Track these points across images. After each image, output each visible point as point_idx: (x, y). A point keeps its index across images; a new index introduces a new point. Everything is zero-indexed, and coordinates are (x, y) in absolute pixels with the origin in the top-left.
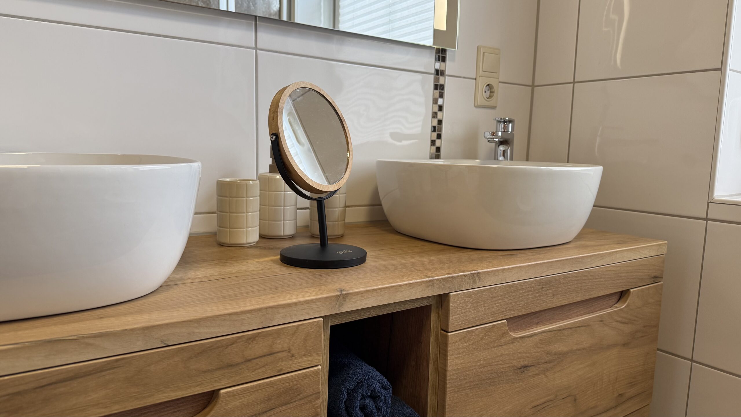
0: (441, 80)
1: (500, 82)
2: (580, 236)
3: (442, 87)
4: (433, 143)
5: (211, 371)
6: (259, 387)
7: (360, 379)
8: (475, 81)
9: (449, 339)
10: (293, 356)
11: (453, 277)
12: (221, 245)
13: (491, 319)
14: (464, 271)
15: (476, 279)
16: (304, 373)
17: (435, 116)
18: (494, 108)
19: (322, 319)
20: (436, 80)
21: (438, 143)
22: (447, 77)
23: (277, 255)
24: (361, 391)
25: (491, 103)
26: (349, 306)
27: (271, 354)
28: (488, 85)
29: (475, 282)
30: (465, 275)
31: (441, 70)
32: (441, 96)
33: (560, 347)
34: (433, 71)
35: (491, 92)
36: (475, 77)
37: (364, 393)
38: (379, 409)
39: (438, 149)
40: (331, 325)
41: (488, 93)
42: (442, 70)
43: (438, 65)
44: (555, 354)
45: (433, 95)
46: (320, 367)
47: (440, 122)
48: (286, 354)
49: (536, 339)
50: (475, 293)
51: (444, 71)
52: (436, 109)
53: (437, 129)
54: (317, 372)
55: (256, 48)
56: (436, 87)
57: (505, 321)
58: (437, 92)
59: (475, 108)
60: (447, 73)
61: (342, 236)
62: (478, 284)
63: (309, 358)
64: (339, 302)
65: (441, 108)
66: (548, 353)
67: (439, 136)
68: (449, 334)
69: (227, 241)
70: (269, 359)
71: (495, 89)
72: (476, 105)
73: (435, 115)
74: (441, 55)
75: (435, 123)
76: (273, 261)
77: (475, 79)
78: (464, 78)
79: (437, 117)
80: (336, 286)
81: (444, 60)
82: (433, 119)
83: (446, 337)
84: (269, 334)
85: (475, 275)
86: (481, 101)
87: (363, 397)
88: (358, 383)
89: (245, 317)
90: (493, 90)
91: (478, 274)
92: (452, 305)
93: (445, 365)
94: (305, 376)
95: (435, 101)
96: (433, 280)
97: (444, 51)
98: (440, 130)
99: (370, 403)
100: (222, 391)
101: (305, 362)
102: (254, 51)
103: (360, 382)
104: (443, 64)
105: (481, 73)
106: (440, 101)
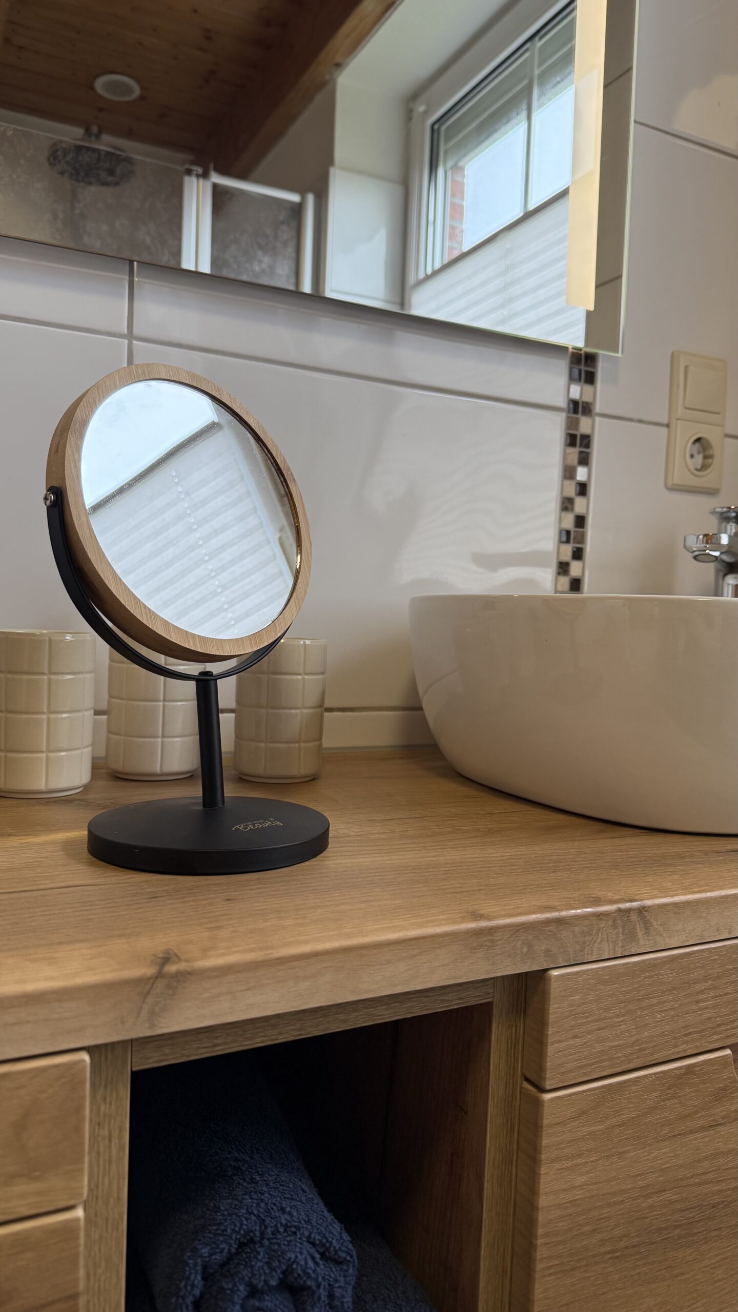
0: (585, 425)
1: (727, 436)
3: (586, 440)
4: (563, 567)
7: (247, 1232)
8: (665, 430)
9: (546, 1111)
11: (559, 921)
13: (684, 1048)
14: (597, 901)
15: (634, 928)
16: (17, 1233)
17: (569, 505)
18: (712, 492)
19: (85, 1057)
20: (572, 424)
21: (575, 569)
22: (598, 419)
23: (81, 828)
25: (707, 480)
26: (188, 1013)
28: (698, 440)
29: (631, 936)
30: (599, 916)
31: (583, 402)
32: (584, 460)
34: (562, 403)
35: (705, 457)
36: (666, 421)
37: (255, 1282)
39: (576, 584)
40: (135, 1069)
41: (699, 459)
42: (587, 403)
43: (576, 391)
45: (564, 458)
46: (79, 1213)
47: (580, 521)
50: (632, 971)
51: (591, 404)
52: (571, 490)
53: (574, 536)
54: (69, 1229)
55: (130, 335)
56: (572, 440)
57: (728, 1052)
58: (574, 453)
59: (666, 493)
60: (598, 408)
61: (313, 778)
62: (644, 943)
63: (35, 1186)
64: (150, 1000)
65: (583, 489)
67: (578, 554)
68: (547, 1096)
71: (716, 450)
72: (670, 484)
73: (567, 504)
74: (583, 368)
75: (569, 522)
76: (69, 845)
77: (668, 426)
78: (640, 421)
79: (572, 510)
81: (590, 379)
82: (564, 514)
83: (537, 1104)
85: (634, 917)
86: (680, 476)
88: (241, 1245)
90: (710, 452)
91: (641, 911)
92: (556, 1009)
93: (533, 1190)
95: (569, 473)
96: (491, 930)
97: (590, 359)
98: (581, 539)
102: (126, 342)
104: (588, 388)
105: (680, 411)
106: (581, 474)
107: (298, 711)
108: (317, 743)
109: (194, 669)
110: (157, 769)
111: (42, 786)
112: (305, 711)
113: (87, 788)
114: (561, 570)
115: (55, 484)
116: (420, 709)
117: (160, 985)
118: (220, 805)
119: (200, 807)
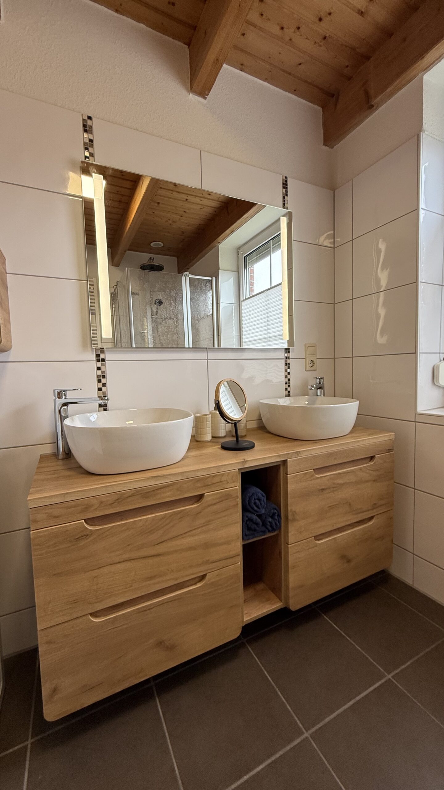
0: (288, 361)
1: (317, 358)
2: (351, 432)
3: (289, 364)
4: (286, 389)
5: (202, 487)
6: (217, 493)
7: (252, 492)
8: (304, 359)
10: (228, 483)
11: (289, 453)
12: (197, 441)
13: (306, 469)
14: (293, 450)
18: (315, 370)
19: (238, 470)
20: (286, 361)
21: (289, 389)
22: (291, 360)
23: (219, 445)
24: (254, 497)
25: (314, 368)
26: (247, 465)
27: (221, 482)
28: (311, 361)
29: (298, 455)
30: (293, 452)
32: (289, 368)
33: (341, 481)
34: (284, 358)
35: (313, 363)
36: (304, 358)
38: (261, 504)
39: (289, 392)
40: (242, 472)
41: (312, 364)
42: (288, 357)
43: (286, 355)
44: (338, 484)
45: (285, 368)
46: (237, 487)
47: (289, 380)
48: (226, 482)
49: (328, 477)
50: (298, 459)
52: (287, 374)
53: (288, 383)
54: (237, 489)
56: (286, 364)
58: (287, 367)
59: (305, 371)
60: (291, 358)
61: (245, 436)
62: (300, 455)
63: (234, 484)
65: (289, 373)
66: (334, 484)
67: (289, 386)
69: (200, 440)
70: (220, 483)
71: (315, 362)
72: (306, 370)
73: (286, 377)
74: (287, 350)
75: (287, 380)
76: (218, 448)
77: (305, 359)
78: (299, 359)
79: (287, 377)
80: (243, 458)
81: (289, 352)
82: (285, 379)
83: (287, 477)
84: (220, 475)
85: (298, 452)
86: (308, 368)
87: (255, 499)
89: (212, 469)
90: (314, 362)
91: (299, 451)
92: (288, 464)
93: (287, 487)
94: (233, 490)
95: (286, 371)
96: (280, 455)
97: (289, 349)
98: (289, 383)
99: (257, 502)
100: (206, 494)
101: (232, 485)
102: (207, 360)
103: (253, 494)
104: (288, 354)
105: (307, 356)
106: (288, 370)
109: (234, 422)
113: (211, 440)
116: (262, 419)
117: (244, 462)
118: (238, 441)
119: (234, 441)
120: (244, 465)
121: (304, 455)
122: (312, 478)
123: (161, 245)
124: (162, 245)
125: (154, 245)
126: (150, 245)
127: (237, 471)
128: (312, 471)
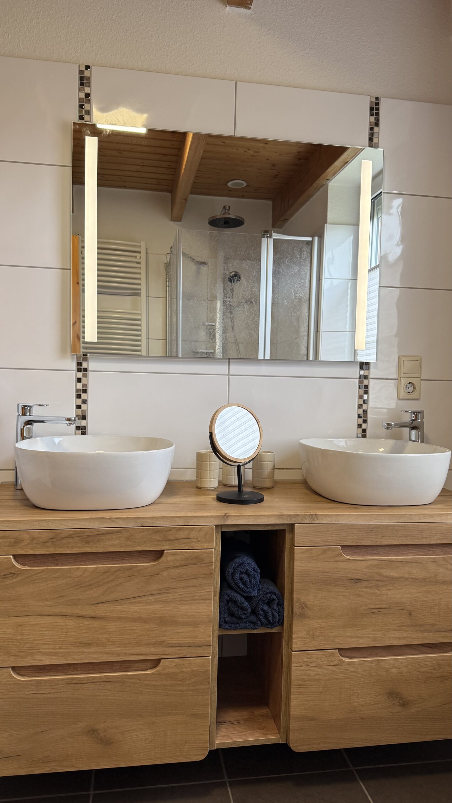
0: (366, 382)
1: (422, 380)
3: (366, 387)
4: (359, 426)
5: (161, 541)
6: (182, 553)
7: (240, 563)
8: (397, 380)
10: (199, 541)
11: (298, 515)
12: (198, 488)
13: (328, 544)
14: (306, 512)
15: (314, 518)
16: (205, 551)
17: (361, 407)
18: (417, 399)
19: (215, 526)
20: (361, 382)
21: (364, 426)
22: (370, 380)
23: (215, 495)
25: (414, 395)
26: (229, 522)
27: (188, 538)
28: (410, 383)
29: (314, 520)
30: (306, 515)
31: (365, 375)
32: (366, 393)
33: (393, 573)
34: (358, 377)
35: (414, 388)
36: (397, 378)
37: (241, 571)
38: (251, 581)
39: (364, 431)
40: (222, 531)
41: (411, 389)
42: (366, 375)
43: (362, 372)
44: (386, 577)
45: (359, 392)
46: (213, 550)
47: (365, 412)
48: (195, 540)
49: (368, 563)
50: (314, 527)
51: (368, 375)
52: (361, 402)
53: (363, 417)
54: (212, 552)
55: (229, 375)
56: (361, 387)
57: (340, 547)
58: (362, 391)
59: (398, 400)
60: (371, 377)
62: (316, 521)
63: (207, 544)
64: (224, 519)
65: (366, 402)
66: (380, 575)
67: (365, 421)
68: (295, 548)
69: (199, 485)
70: (187, 540)
71: (417, 385)
72: (399, 398)
73: (360, 406)
74: (364, 366)
75: (361, 412)
76: (213, 499)
77: (398, 379)
78: (387, 379)
80: (226, 512)
81: (368, 369)
82: (359, 409)
83: (294, 549)
84: (187, 529)
85: (314, 516)
86: (403, 394)
87: (241, 573)
88: (239, 565)
89: (176, 519)
90: (415, 387)
91: (316, 515)
92: (297, 531)
93: (294, 565)
94: (206, 553)
95: (361, 397)
96: (283, 515)
97: (367, 363)
98: (366, 416)
99: (245, 577)
100: (165, 551)
101: (205, 545)
102: (228, 376)
103: (240, 565)
104: (368, 371)
105: (402, 375)
106: (365, 397)
107: (266, 471)
108: (272, 479)
109: (237, 464)
110: (233, 484)
111: (208, 487)
112: (268, 471)
113: (217, 487)
114: (358, 427)
115: (211, 431)
117: (225, 517)
118: (242, 492)
119: (238, 492)
120: (224, 521)
121: (325, 521)
122: (337, 559)
123: (243, 184)
124: (245, 184)
125: (233, 184)
126: (227, 185)
127: (212, 528)
128: (339, 549)
